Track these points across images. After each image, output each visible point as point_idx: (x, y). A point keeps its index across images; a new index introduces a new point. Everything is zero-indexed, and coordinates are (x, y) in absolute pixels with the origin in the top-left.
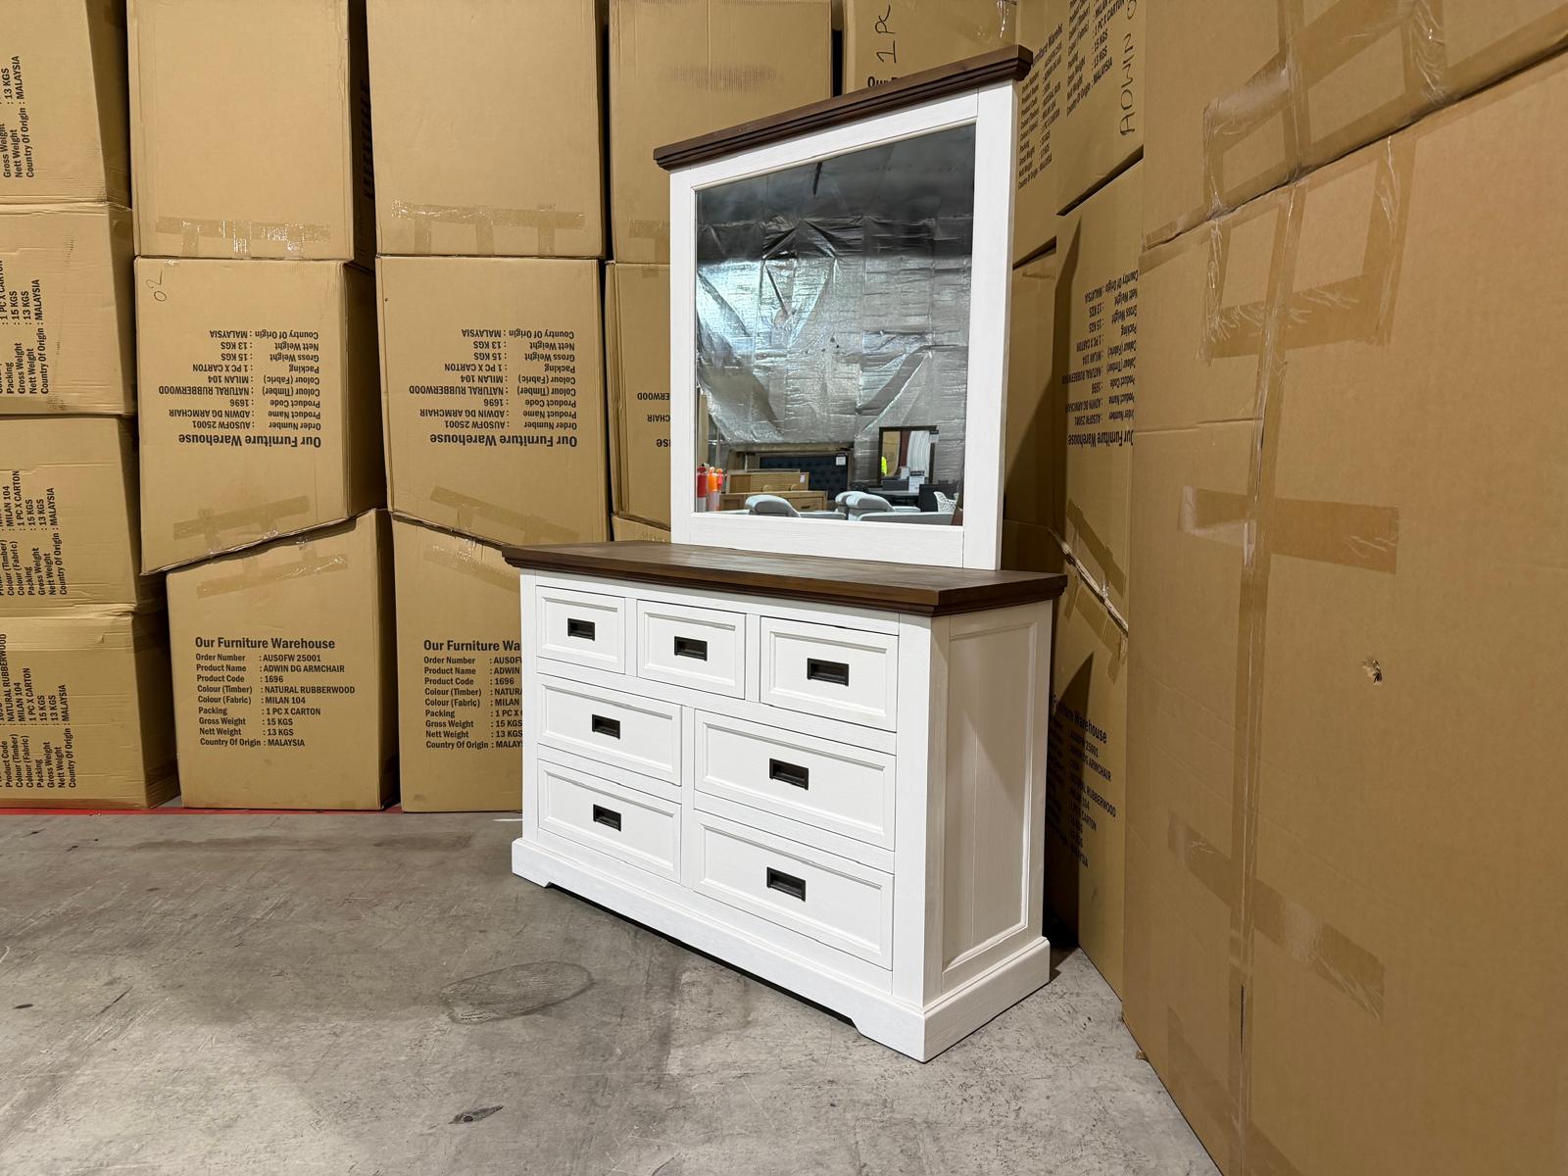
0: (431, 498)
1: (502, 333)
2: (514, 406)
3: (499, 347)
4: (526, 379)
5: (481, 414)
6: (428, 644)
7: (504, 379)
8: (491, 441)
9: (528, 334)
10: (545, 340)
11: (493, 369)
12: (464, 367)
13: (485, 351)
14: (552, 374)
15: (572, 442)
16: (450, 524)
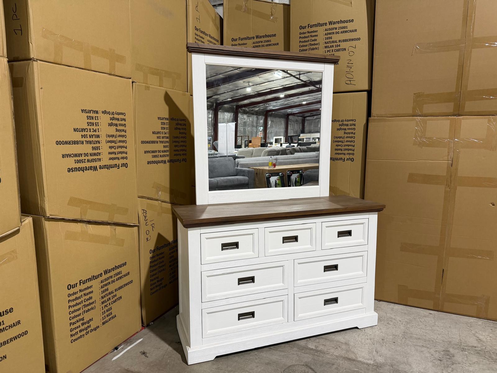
0: (69, 204)
1: (99, 112)
2: (105, 149)
3: (98, 119)
4: (109, 136)
5: (91, 155)
6: (69, 286)
7: (100, 136)
8: (95, 169)
9: (109, 113)
10: (116, 116)
11: (95, 131)
12: (83, 130)
13: (91, 121)
14: (118, 133)
15: (126, 165)
16: (78, 217)
